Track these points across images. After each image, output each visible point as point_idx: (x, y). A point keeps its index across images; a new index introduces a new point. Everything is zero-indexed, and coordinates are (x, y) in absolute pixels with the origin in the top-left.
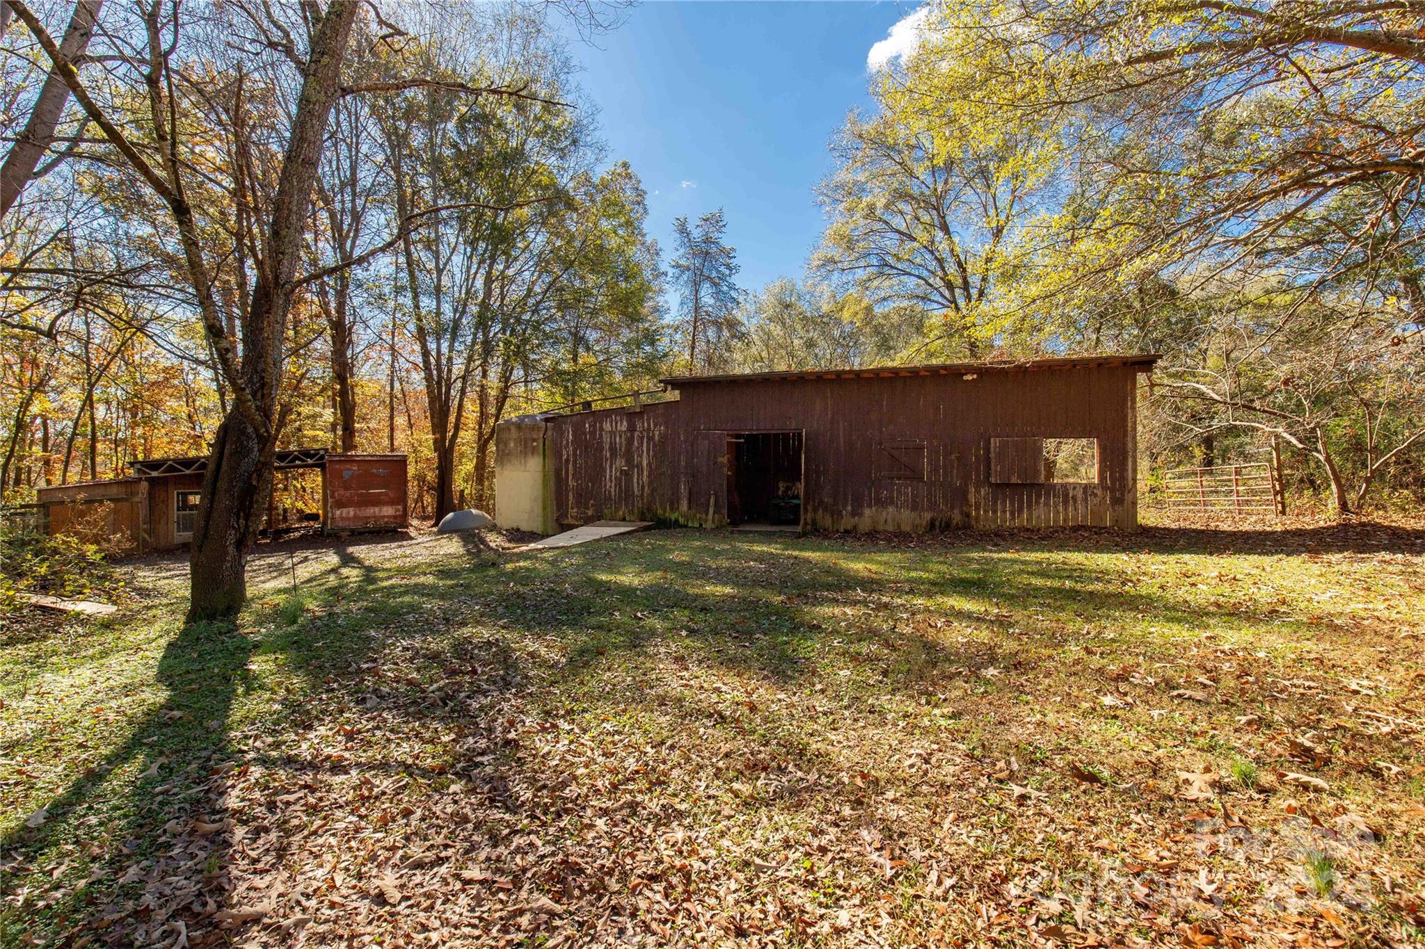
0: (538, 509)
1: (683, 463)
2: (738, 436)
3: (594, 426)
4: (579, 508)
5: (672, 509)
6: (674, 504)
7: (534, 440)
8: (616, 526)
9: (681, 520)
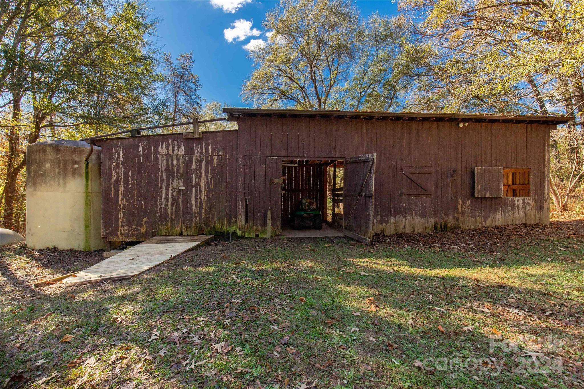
0: (80, 227)
1: (241, 184)
2: (292, 162)
3: (149, 149)
4: (130, 225)
5: (229, 223)
6: (232, 218)
7: (75, 162)
8: (188, 241)
9: (239, 233)
